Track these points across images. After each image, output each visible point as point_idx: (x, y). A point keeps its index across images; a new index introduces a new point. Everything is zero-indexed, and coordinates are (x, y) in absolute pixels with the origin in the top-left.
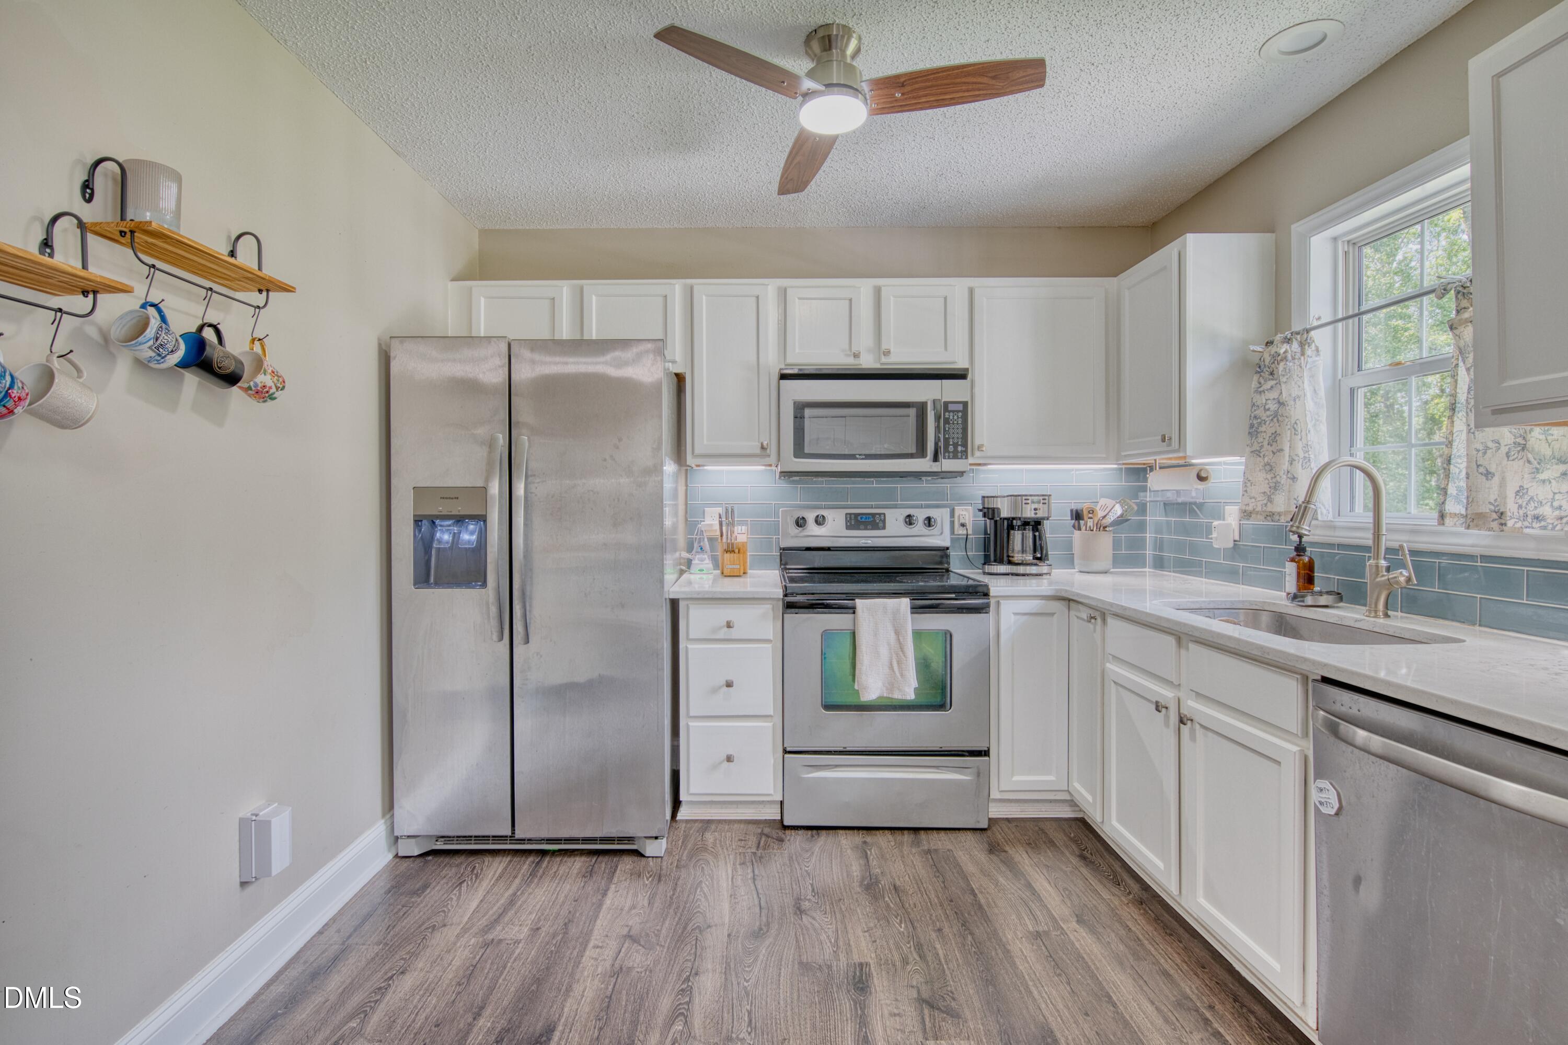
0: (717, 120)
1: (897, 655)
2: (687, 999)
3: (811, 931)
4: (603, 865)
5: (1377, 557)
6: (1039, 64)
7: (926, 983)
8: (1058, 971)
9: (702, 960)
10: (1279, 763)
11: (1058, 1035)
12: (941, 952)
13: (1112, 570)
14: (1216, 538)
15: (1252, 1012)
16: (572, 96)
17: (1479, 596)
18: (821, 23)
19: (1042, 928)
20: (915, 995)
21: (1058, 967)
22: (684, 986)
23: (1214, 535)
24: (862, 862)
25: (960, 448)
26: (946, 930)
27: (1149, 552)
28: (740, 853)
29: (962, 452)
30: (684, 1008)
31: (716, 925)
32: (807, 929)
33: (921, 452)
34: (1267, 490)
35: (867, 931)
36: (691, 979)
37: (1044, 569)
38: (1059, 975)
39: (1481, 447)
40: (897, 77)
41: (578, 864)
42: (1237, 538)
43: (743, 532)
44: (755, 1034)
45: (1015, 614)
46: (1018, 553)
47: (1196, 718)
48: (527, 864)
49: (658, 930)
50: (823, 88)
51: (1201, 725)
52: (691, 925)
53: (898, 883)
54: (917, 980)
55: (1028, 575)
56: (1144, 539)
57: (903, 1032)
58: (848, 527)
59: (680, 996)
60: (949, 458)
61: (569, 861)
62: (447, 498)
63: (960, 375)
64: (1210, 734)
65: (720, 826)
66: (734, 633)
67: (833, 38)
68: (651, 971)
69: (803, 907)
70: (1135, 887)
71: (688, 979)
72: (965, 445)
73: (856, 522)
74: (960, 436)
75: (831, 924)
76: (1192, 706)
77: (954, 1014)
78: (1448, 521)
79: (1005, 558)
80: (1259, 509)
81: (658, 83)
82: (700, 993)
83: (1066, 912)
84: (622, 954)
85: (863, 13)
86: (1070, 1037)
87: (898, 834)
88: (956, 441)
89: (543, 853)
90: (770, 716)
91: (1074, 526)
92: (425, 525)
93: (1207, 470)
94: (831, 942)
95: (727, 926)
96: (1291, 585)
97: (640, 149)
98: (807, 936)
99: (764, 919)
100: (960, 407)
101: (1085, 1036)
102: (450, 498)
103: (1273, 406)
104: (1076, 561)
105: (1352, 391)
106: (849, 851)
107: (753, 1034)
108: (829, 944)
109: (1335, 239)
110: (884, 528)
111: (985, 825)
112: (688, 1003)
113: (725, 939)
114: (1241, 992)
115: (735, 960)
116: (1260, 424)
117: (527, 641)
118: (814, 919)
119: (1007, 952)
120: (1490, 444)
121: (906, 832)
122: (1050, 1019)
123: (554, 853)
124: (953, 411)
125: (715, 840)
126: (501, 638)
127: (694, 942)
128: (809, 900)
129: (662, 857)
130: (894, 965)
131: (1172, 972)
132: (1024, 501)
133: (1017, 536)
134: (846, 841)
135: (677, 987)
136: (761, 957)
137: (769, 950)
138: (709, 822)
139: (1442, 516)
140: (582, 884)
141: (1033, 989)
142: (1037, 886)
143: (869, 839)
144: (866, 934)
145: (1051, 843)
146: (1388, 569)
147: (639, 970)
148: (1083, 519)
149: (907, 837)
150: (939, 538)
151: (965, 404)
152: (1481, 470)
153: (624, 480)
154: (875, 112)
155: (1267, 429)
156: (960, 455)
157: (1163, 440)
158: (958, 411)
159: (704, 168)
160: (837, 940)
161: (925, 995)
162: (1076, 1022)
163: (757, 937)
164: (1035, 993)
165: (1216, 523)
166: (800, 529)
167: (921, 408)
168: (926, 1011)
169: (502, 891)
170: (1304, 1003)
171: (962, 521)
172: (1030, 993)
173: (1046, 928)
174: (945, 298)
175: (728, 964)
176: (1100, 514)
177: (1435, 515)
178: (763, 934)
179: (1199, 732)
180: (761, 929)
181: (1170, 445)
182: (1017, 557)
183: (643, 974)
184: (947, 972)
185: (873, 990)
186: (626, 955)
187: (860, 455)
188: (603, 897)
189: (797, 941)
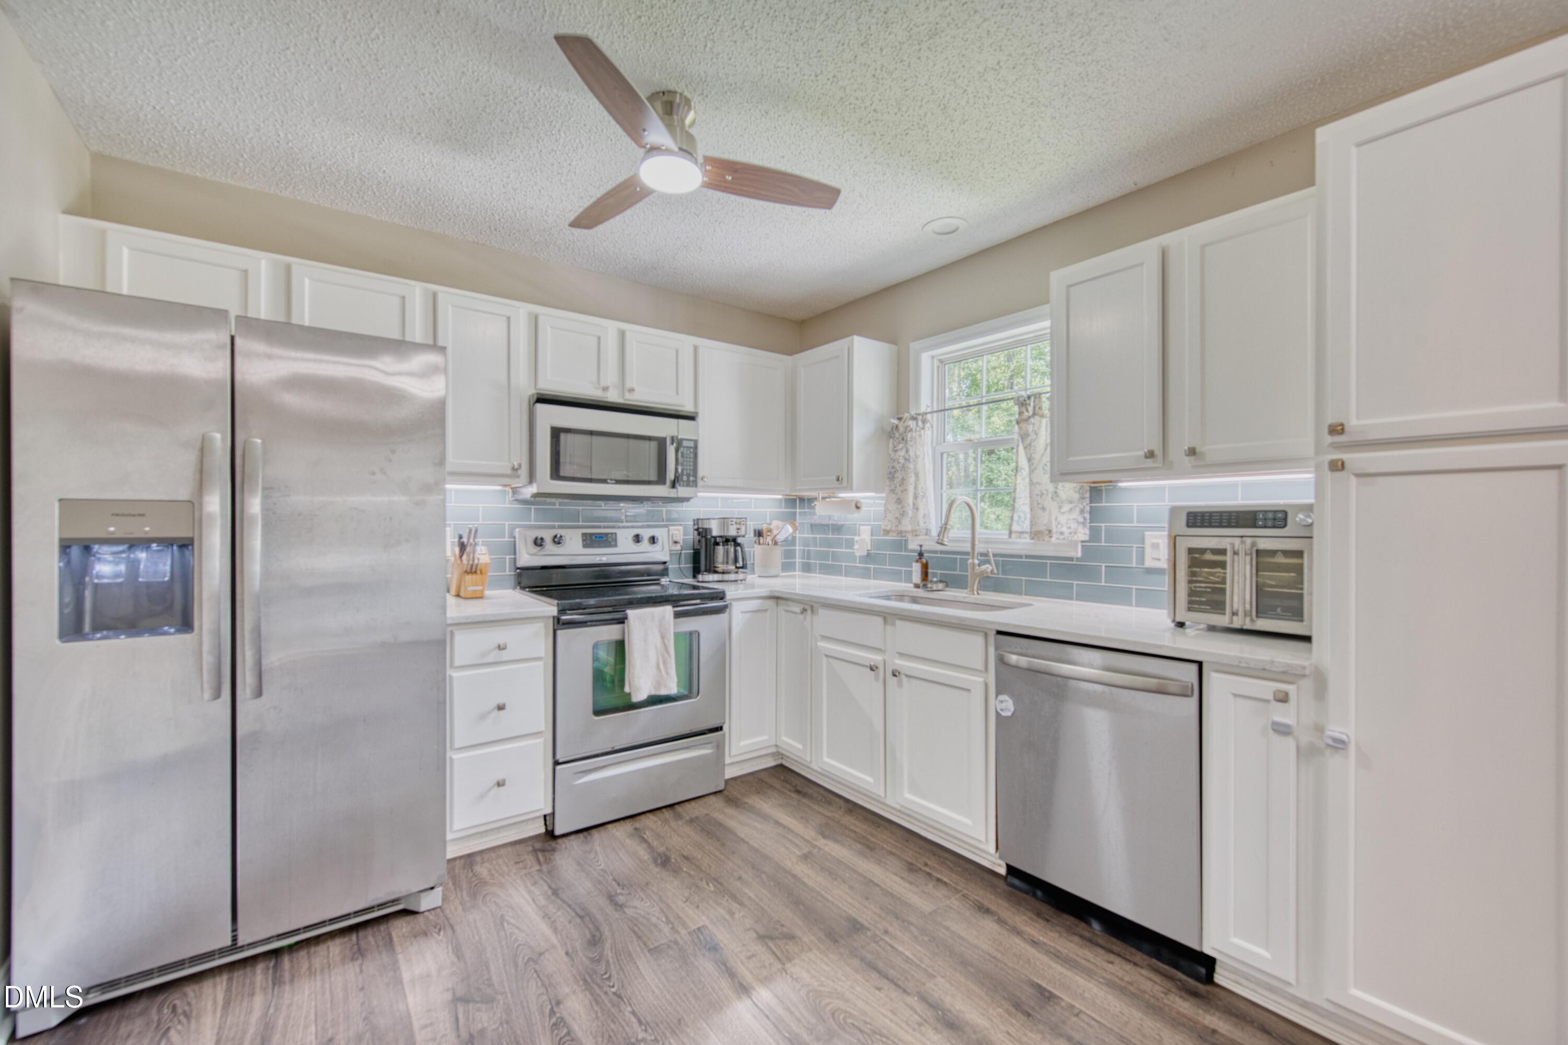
0: (517, 133)
1: (663, 656)
2: (565, 1031)
3: (641, 919)
4: (371, 939)
5: (973, 558)
6: (836, 192)
7: (757, 922)
8: (834, 877)
9: (555, 988)
10: (969, 690)
11: (860, 920)
12: (751, 895)
13: (781, 574)
14: (858, 549)
15: (947, 859)
16: (359, 44)
17: (1024, 578)
18: (671, 88)
19: (806, 850)
20: (755, 935)
21: (832, 874)
22: (554, 1020)
23: (856, 547)
24: (645, 845)
25: (691, 478)
26: (744, 876)
27: (798, 560)
28: (526, 875)
29: (693, 481)
30: (567, 1040)
31: (547, 950)
32: (636, 919)
33: (661, 479)
34: (898, 516)
35: (687, 901)
36: (555, 1009)
37: (740, 576)
38: (836, 879)
39: (1039, 493)
40: (736, 163)
41: (335, 948)
42: (869, 548)
43: (484, 552)
44: (652, 1029)
45: (742, 612)
46: (721, 563)
47: (903, 671)
48: (260, 973)
49: (488, 980)
50: (676, 149)
51: (907, 676)
52: (520, 960)
53: (685, 853)
54: (749, 922)
55: (727, 581)
56: (795, 550)
57: (764, 966)
58: (585, 546)
59: (556, 1032)
60: (683, 486)
61: (321, 949)
62: (123, 515)
63: (691, 418)
64: (913, 681)
65: (486, 856)
66: (505, 655)
67: (675, 106)
68: (507, 1023)
69: (620, 902)
70: (841, 802)
71: (552, 1012)
72: (695, 475)
73: (591, 540)
74: (692, 468)
75: (653, 907)
76: (900, 663)
77: (791, 937)
78: (1013, 535)
79: (712, 568)
80: (894, 529)
81: (476, 74)
82: (574, 1019)
83: (813, 833)
84: (461, 1021)
85: (710, 96)
86: (868, 918)
87: (658, 813)
88: (688, 472)
89: (276, 953)
90: (541, 732)
91: (755, 542)
92: (75, 552)
93: (861, 503)
94: (663, 922)
95: (559, 946)
96: (917, 577)
97: (408, 130)
98: (640, 926)
99: (591, 926)
100: (692, 444)
101: (875, 913)
102: (130, 515)
103: (902, 461)
104: (756, 569)
105: (942, 454)
106: (628, 841)
107: (650, 1030)
108: (663, 924)
109: (933, 357)
110: (616, 546)
111: (721, 787)
112: (568, 1034)
113: (566, 959)
114: (934, 849)
115: (588, 973)
116: (895, 472)
117: (259, 693)
118: (636, 908)
119: (794, 876)
120: (1044, 492)
121: (664, 810)
122: (850, 912)
123: (291, 948)
124: (687, 447)
125: (490, 871)
126: (217, 695)
127: (535, 975)
128: (622, 894)
129: (440, 907)
130: (725, 919)
131: (894, 851)
132: (730, 523)
133: (720, 549)
134: (620, 832)
135: (547, 1024)
136: (611, 960)
137: (614, 951)
138: (470, 856)
139: (1011, 532)
140: (358, 970)
141: (827, 896)
142: (781, 821)
143: (637, 825)
144: (688, 903)
145: (771, 787)
146: (979, 565)
147: (494, 1027)
148: (763, 536)
149: (667, 814)
150: (659, 553)
151: (696, 442)
152: (1040, 506)
153: (400, 499)
154: (708, 185)
155: (899, 475)
156: (691, 484)
157: (838, 480)
158: (690, 448)
159: (470, 174)
160: (667, 918)
161: (762, 931)
162: (865, 907)
163: (595, 944)
164: (830, 898)
165: (857, 538)
166: (539, 548)
167: (661, 443)
168: (771, 944)
169: (242, 1018)
170: (987, 840)
171: (675, 539)
172: (827, 899)
173: (807, 850)
174: (677, 351)
175: (585, 980)
176: (775, 532)
177: (1007, 532)
178: (600, 940)
179: (904, 679)
180: (593, 936)
181: (841, 483)
182: (721, 567)
183: (501, 1029)
184: (766, 908)
185: (722, 945)
186: (468, 1019)
187: (611, 480)
188: (395, 972)
189: (635, 932)
